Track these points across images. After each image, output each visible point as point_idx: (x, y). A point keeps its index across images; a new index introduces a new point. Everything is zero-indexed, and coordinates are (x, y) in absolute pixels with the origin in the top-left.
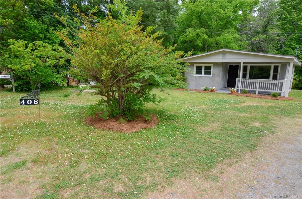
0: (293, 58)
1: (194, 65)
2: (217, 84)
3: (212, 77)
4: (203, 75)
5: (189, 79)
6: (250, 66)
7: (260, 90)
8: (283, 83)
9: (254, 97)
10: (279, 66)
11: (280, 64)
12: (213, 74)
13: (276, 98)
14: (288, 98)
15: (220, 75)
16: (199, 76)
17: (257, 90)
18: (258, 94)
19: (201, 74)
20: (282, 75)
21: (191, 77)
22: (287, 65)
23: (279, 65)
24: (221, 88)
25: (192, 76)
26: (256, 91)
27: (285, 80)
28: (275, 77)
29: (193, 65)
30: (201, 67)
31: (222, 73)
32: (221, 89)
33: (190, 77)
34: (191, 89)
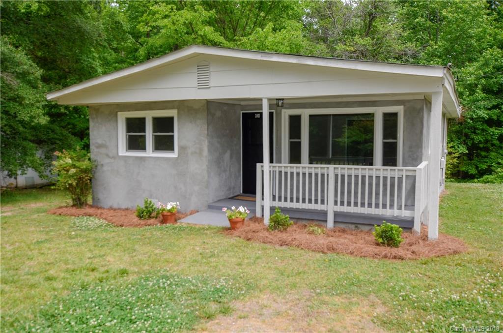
0: (441, 75)
1: (119, 113)
2: (196, 188)
3: (177, 159)
4: (150, 152)
5: (105, 168)
6: (310, 116)
7: (339, 208)
8: (415, 177)
9: (309, 248)
10: (399, 115)
11: (402, 107)
12: (182, 149)
13: (394, 251)
14: (438, 243)
15: (201, 150)
16: (137, 158)
17: (331, 208)
18: (335, 222)
19: (143, 148)
20: (410, 147)
21: (112, 160)
22: (422, 109)
23: (399, 109)
24: (211, 201)
25: (113, 158)
26: (325, 213)
27: (422, 165)
28: (390, 158)
29: (116, 116)
30: (142, 121)
31: (211, 144)
32: (210, 207)
33: (106, 161)
34: (115, 206)
